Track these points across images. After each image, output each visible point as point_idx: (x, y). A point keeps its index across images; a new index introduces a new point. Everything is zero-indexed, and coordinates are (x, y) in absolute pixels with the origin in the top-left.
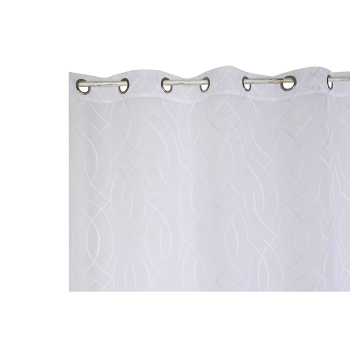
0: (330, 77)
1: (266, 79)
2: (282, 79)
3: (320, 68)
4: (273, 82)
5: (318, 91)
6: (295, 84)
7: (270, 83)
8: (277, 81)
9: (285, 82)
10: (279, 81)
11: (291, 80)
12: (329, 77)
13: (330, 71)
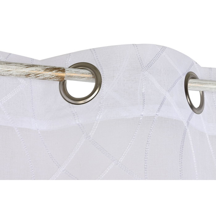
0: (195, 77)
1: (16, 64)
2: (63, 70)
3: (163, 48)
4: (36, 76)
5: (159, 110)
6: (98, 85)
7: (28, 75)
8: (49, 74)
9: (71, 78)
10: (54, 73)
11: (86, 73)
12: (190, 76)
13: (193, 63)
